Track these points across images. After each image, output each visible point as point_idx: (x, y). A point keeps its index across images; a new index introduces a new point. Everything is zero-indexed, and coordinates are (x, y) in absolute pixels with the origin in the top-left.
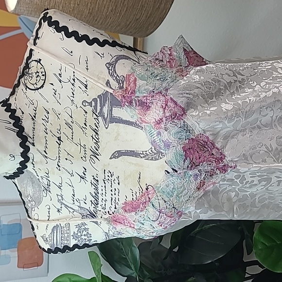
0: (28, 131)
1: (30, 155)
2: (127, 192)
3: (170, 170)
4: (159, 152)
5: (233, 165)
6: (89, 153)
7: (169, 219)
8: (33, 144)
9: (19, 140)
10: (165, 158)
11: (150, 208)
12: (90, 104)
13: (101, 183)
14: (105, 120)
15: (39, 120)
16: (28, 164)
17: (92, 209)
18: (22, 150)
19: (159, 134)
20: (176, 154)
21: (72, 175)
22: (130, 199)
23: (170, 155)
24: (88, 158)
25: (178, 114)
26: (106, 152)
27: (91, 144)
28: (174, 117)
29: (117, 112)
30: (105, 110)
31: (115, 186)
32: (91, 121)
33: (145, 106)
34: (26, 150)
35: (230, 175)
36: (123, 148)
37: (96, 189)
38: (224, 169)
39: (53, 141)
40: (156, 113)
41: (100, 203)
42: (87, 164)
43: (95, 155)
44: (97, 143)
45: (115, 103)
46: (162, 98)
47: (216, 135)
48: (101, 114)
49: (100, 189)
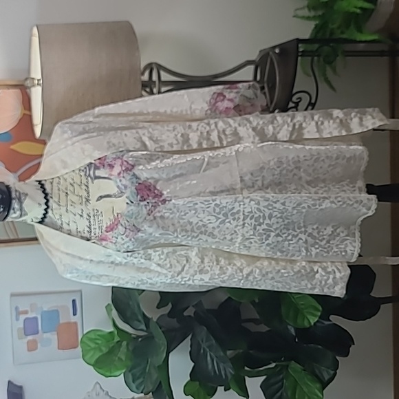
0: (48, 190)
1: (50, 204)
2: (107, 220)
3: (129, 202)
4: (122, 192)
5: (169, 199)
6: (84, 200)
7: (131, 233)
8: (52, 198)
9: (43, 195)
10: (125, 195)
11: (120, 227)
12: (83, 171)
13: (92, 218)
14: (91, 178)
15: (55, 184)
16: (49, 210)
17: (88, 236)
18: (45, 201)
19: (120, 181)
20: (131, 192)
21: (75, 215)
22: (109, 224)
23: (128, 193)
24: (84, 203)
25: (130, 168)
26: (93, 198)
27: (85, 194)
28: (127, 170)
29: (98, 173)
30: (91, 172)
31: (100, 218)
32: (84, 181)
33: (111, 166)
34: (48, 201)
35: (169, 205)
36: (102, 194)
37: (90, 222)
38: (164, 201)
39: (63, 195)
40: (117, 169)
41: (93, 231)
42: (83, 207)
43: (88, 200)
44: (88, 193)
45: (97, 168)
46: (120, 161)
47: (157, 181)
48: (89, 175)
49: (92, 221)
